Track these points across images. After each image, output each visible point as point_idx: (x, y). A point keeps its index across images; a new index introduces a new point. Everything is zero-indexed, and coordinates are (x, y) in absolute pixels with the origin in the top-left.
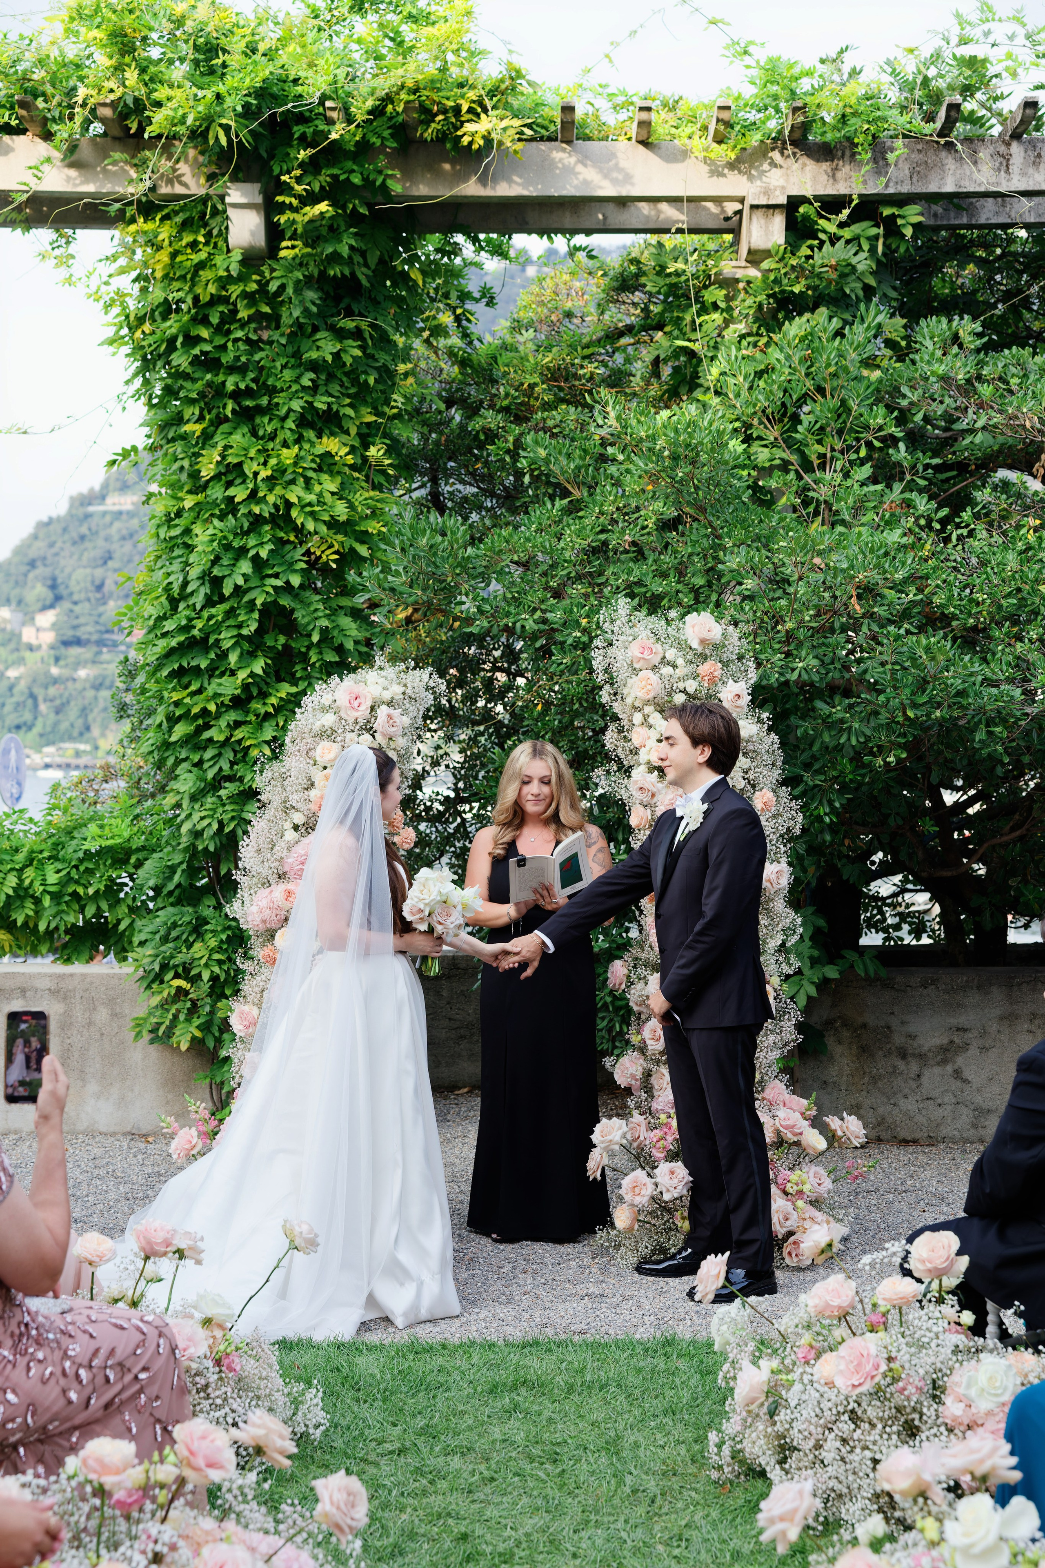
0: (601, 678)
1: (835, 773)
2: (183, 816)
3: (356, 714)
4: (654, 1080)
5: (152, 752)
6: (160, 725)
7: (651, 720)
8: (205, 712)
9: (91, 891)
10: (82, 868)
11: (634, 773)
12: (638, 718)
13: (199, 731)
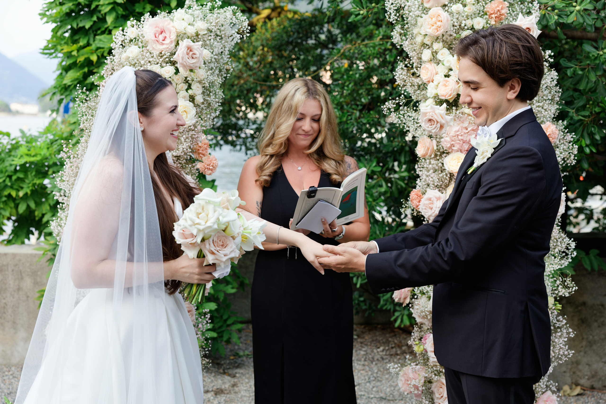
0: (393, 18)
1: (597, 110)
2: (74, 140)
3: (161, 47)
4: (434, 388)
5: (54, 94)
6: (61, 74)
7: (439, 57)
8: (88, 63)
9: (21, 194)
10: (14, 178)
11: (422, 107)
12: (426, 54)
13: (86, 76)
